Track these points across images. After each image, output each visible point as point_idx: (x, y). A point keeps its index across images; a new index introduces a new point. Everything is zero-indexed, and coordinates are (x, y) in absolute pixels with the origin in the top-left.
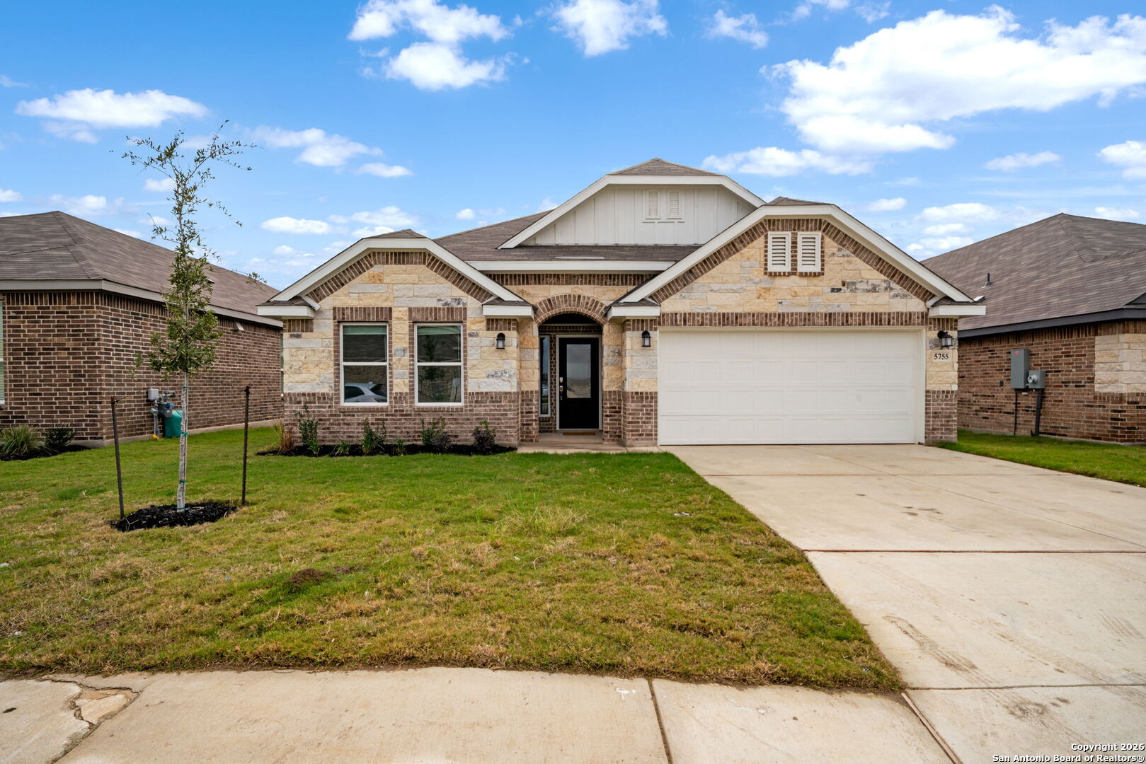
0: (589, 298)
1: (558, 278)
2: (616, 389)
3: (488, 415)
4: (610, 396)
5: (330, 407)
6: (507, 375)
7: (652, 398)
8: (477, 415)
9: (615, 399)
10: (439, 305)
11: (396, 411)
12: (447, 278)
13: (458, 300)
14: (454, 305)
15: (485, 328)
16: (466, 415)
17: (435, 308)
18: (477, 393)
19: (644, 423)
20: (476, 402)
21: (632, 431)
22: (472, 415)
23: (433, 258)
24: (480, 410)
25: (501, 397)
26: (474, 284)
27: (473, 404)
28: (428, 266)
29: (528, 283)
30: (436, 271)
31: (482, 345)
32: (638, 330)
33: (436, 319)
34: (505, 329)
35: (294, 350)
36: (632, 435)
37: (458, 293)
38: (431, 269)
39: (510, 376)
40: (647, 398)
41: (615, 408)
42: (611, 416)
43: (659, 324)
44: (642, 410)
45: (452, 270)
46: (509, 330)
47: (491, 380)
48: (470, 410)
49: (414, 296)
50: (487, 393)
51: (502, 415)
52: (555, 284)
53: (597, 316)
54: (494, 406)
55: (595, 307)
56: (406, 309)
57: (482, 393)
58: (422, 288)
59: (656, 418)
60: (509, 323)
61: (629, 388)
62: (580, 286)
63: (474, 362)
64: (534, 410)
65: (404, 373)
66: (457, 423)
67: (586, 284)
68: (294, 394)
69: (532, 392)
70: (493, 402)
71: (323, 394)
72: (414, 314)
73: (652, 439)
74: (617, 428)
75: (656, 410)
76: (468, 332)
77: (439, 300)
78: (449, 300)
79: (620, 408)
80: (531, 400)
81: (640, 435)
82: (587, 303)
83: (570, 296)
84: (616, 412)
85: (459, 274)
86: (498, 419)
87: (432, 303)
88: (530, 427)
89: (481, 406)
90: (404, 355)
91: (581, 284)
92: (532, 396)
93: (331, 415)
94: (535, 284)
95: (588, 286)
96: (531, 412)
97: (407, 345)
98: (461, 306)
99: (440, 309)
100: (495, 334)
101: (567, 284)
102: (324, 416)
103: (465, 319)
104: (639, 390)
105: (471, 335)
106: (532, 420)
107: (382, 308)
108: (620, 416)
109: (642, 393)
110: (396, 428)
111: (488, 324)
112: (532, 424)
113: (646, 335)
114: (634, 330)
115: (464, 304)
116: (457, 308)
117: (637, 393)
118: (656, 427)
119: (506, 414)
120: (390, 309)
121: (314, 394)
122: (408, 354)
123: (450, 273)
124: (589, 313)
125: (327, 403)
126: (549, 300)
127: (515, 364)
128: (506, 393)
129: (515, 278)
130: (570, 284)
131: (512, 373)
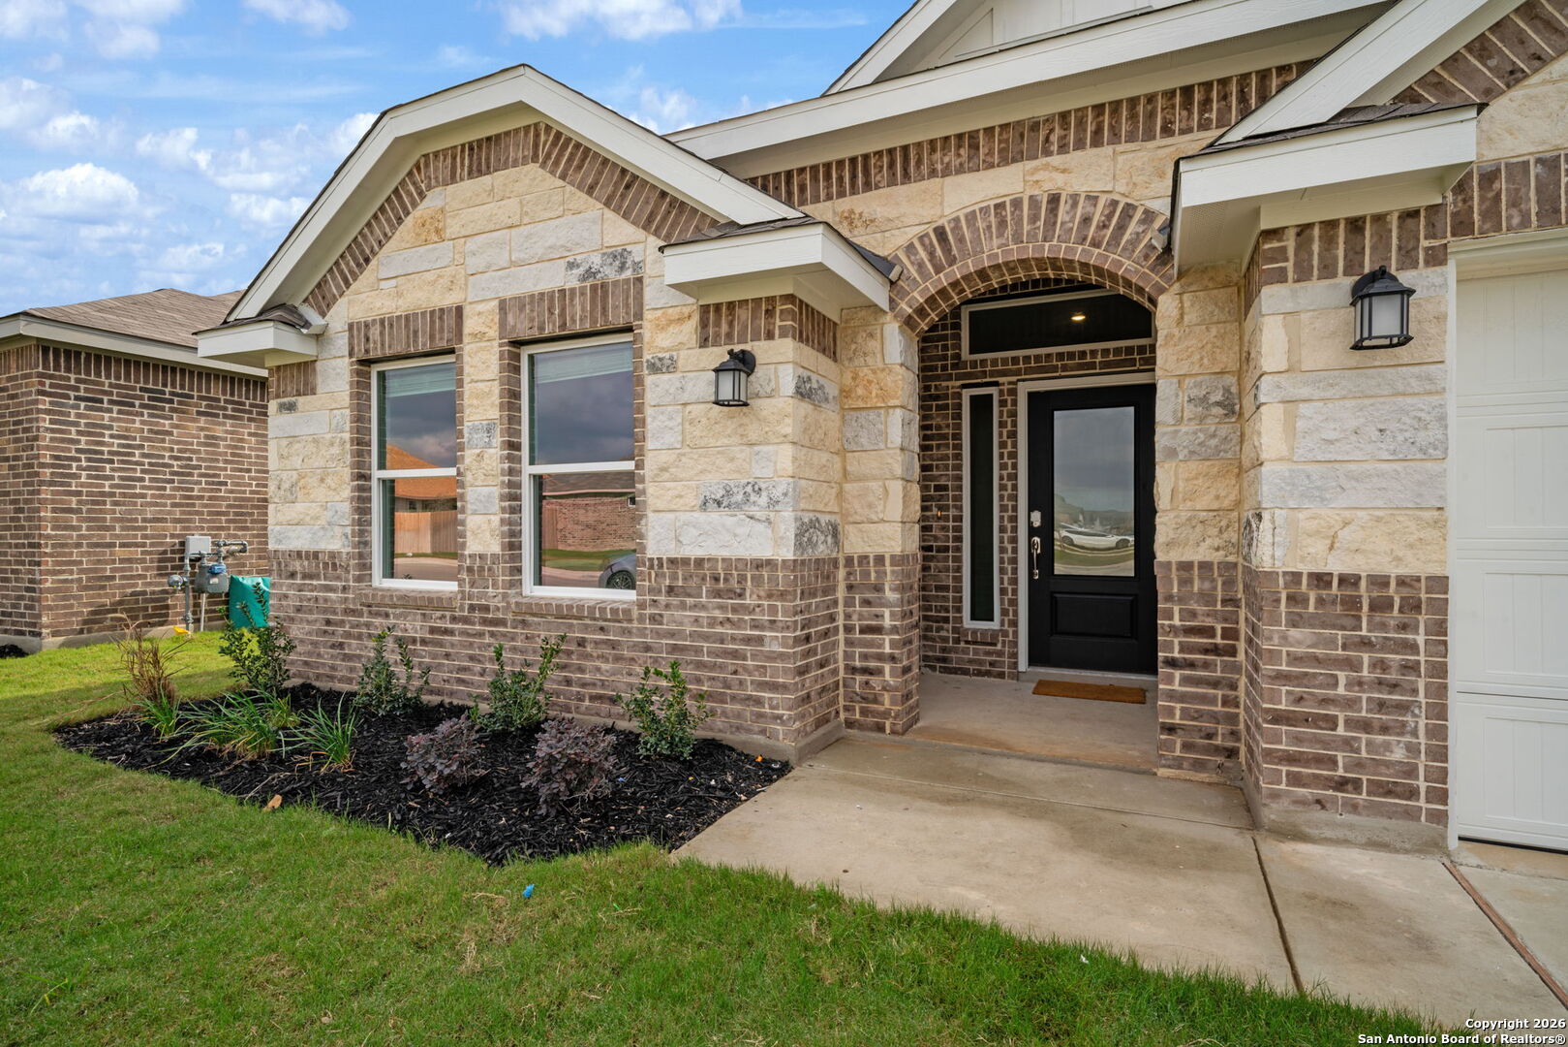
0: (1092, 199)
1: (975, 147)
2: (1216, 557)
3: (706, 637)
4: (1185, 582)
5: (345, 589)
6: (763, 500)
7: (1413, 606)
8: (672, 634)
9: (1207, 598)
10: (572, 281)
11: (472, 608)
12: (590, 191)
13: (620, 257)
14: (610, 273)
15: (694, 340)
16: (642, 632)
17: (562, 291)
18: (672, 561)
19: (1366, 726)
20: (671, 590)
21: (1290, 759)
22: (658, 634)
23: (559, 135)
24: (681, 619)
25: (742, 579)
26: (664, 194)
27: (662, 599)
28: (543, 165)
29: (868, 186)
30: (563, 177)
31: (685, 398)
32: (1328, 271)
33: (563, 326)
34: (756, 338)
35: (284, 442)
36: (1295, 780)
37: (622, 232)
38: (552, 173)
39: (773, 503)
40: (1380, 606)
41: (1209, 632)
42: (1191, 665)
43: (1463, 227)
44: (1353, 665)
45: (605, 161)
46: (770, 336)
47: (715, 516)
48: (653, 619)
49: (513, 264)
50: (700, 562)
51: (748, 640)
52: (960, 170)
53: (1127, 264)
54: (722, 607)
55: (1121, 228)
56: (496, 303)
57: (685, 561)
58: (528, 237)
59: (1440, 711)
60: (770, 313)
61: (1271, 553)
62: (1056, 160)
63: (665, 457)
64: (887, 622)
65: (489, 496)
66: (618, 659)
67: (1080, 145)
68: (284, 553)
69: (880, 559)
70: (718, 594)
71: (333, 555)
72: (511, 319)
73: (1412, 815)
74: (1215, 717)
75: (1440, 670)
76: (647, 356)
77: (571, 265)
78: (596, 260)
79: (1231, 634)
80: (878, 588)
81: (1341, 784)
82: (1086, 220)
83: (1017, 203)
84: (1215, 650)
85: (624, 171)
86: (735, 655)
87: (555, 278)
88: (874, 681)
89: (683, 606)
90: (489, 445)
91: (1063, 148)
92: (881, 574)
93: (347, 612)
94: (892, 183)
95: (1090, 153)
96: (878, 630)
97: (494, 413)
98: (628, 274)
99: (573, 291)
100: (719, 355)
101: (1005, 161)
102: (335, 613)
103: (639, 316)
104: (1336, 566)
105: (654, 368)
106: (880, 657)
107: (442, 310)
108: (1236, 668)
109: (1348, 581)
110: (472, 658)
111: (704, 324)
112: (879, 672)
113: (1371, 287)
114: (1303, 274)
115: (637, 266)
116: (616, 283)
117: (1321, 580)
118: (1441, 754)
119: (760, 640)
120: (459, 310)
121: (316, 555)
122: (498, 440)
123: (600, 173)
124: (1094, 257)
125: (338, 578)
126: (940, 233)
127: (784, 457)
128: (759, 564)
129: (828, 176)
130: (1018, 158)
131: (777, 493)
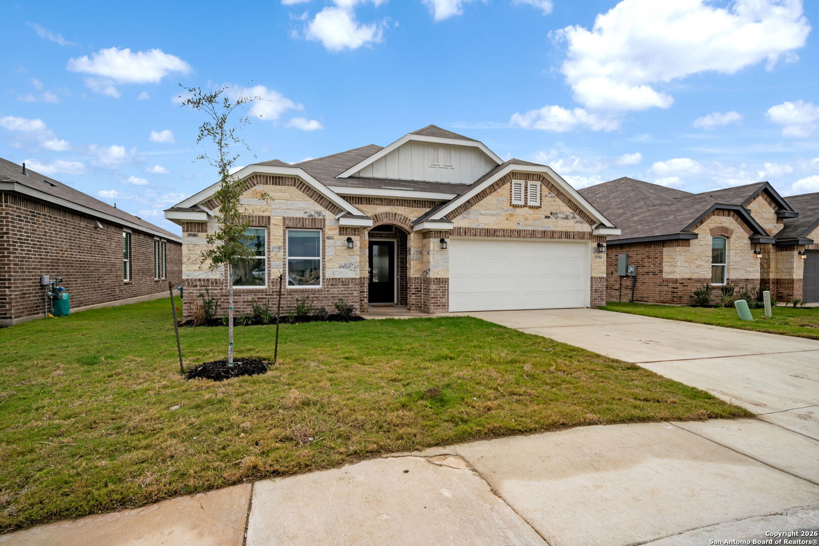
0: (402, 215)
1: (382, 201)
2: (419, 276)
3: (340, 294)
4: (415, 280)
5: (221, 289)
6: (353, 266)
7: (446, 282)
8: (332, 294)
9: (418, 283)
10: (306, 216)
11: (273, 292)
12: (311, 197)
13: (319, 213)
14: (317, 216)
15: (338, 234)
16: (325, 294)
17: (303, 218)
18: (333, 279)
19: (441, 298)
20: (332, 285)
21: (433, 303)
22: (329, 294)
23: (301, 182)
24: (335, 291)
25: (349, 282)
26: (330, 202)
27: (330, 287)
28: (297, 188)
29: (361, 203)
30: (303, 192)
31: (336, 245)
32: (437, 238)
33: (303, 226)
34: (352, 235)
35: (191, 246)
36: (434, 306)
37: (319, 208)
38: (300, 190)
39: (355, 267)
40: (443, 282)
41: (418, 288)
42: (415, 294)
43: (450, 234)
44: (440, 290)
45: (315, 192)
46: (355, 235)
47: (342, 269)
48: (327, 291)
49: (287, 209)
50: (339, 279)
51: (350, 294)
52: (379, 205)
53: (407, 228)
54: (344, 288)
55: (406, 221)
56: (281, 218)
57: (336, 279)
58: (292, 204)
59: (448, 295)
60: (355, 231)
61: (432, 275)
62: (396, 207)
63: (331, 257)
64: (365, 290)
65: (279, 264)
66: (318, 300)
67: (400, 205)
68: (191, 280)
69: (364, 278)
70: (343, 285)
71: (216, 280)
72: (287, 222)
73: (445, 308)
74: (419, 302)
75: (448, 290)
76: (326, 236)
77: (305, 213)
78: (313, 213)
79: (421, 288)
80: (364, 284)
81: (439, 306)
82: (401, 219)
83: (389, 213)
84: (419, 291)
85: (320, 195)
86: (347, 297)
87: (300, 215)
88: (363, 302)
89: (335, 288)
90: (279, 252)
91: (397, 205)
92: (364, 281)
93: (222, 296)
94: (367, 204)
95: (401, 207)
96: (364, 292)
97: (281, 244)
98: (321, 217)
99: (306, 219)
100: (345, 237)
101: (387, 205)
102: (217, 296)
103: (324, 227)
104: (438, 277)
105: (328, 238)
106: (364, 297)
107: (263, 217)
108: (421, 294)
109: (440, 279)
110: (273, 304)
111: (340, 231)
112: (364, 300)
113: (442, 241)
114: (435, 238)
115: (323, 216)
116: (318, 219)
117: (437, 279)
118: (448, 300)
119: (353, 293)
120: (269, 218)
121: (208, 280)
122: (282, 250)
123: (313, 194)
124: (402, 225)
125: (219, 286)
126: (376, 216)
127: (358, 258)
128: (352, 279)
129: (353, 199)
130: (390, 205)
131: (356, 265)
